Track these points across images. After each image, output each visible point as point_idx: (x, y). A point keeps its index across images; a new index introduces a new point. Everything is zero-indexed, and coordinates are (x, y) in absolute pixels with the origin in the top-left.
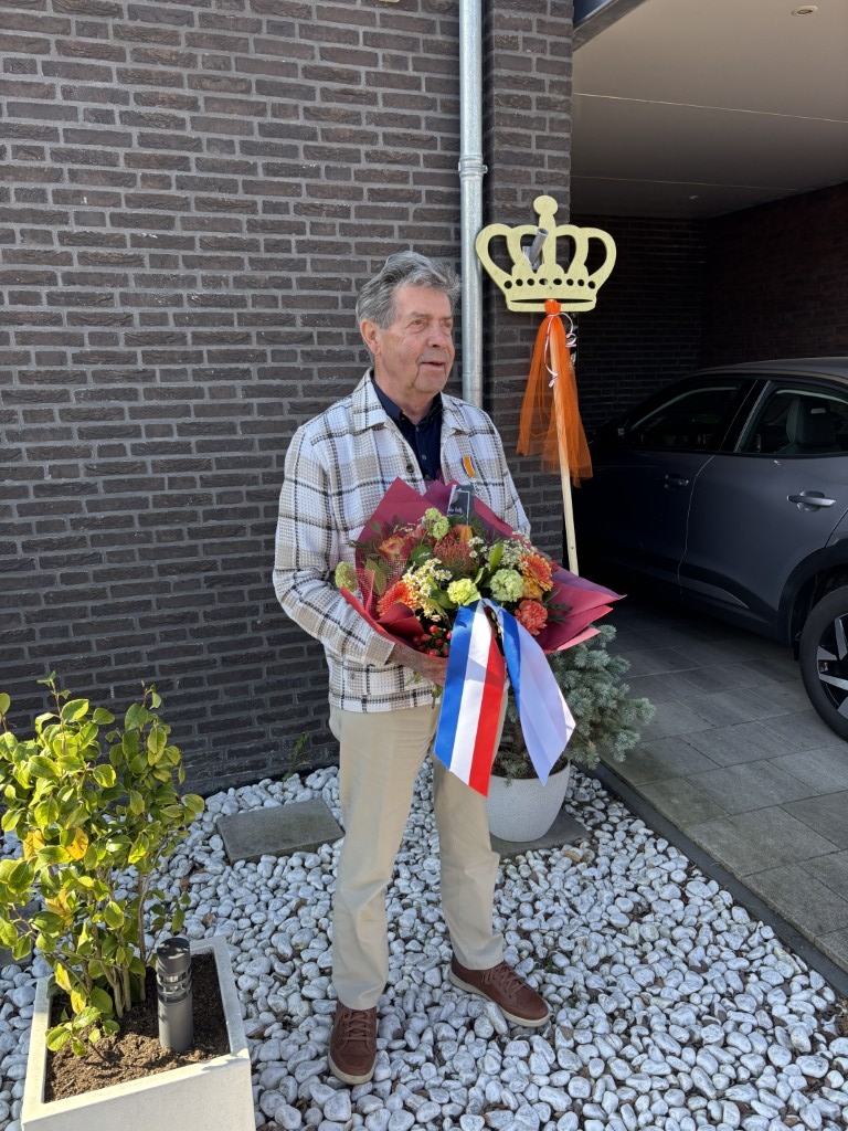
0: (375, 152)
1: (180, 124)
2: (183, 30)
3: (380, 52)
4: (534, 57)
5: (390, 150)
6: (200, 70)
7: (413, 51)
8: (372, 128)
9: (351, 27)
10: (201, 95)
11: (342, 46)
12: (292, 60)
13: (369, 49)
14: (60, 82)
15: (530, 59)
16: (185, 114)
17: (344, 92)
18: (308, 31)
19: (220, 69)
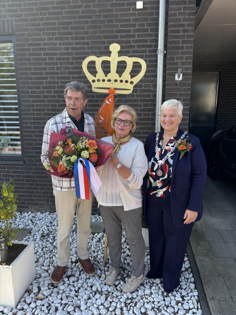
0: (134, 50)
1: (84, 49)
2: (86, 25)
3: (137, 23)
4: (182, 18)
5: (139, 49)
6: (90, 35)
7: (146, 21)
8: (134, 44)
9: (129, 18)
10: (90, 41)
11: (126, 23)
12: (113, 29)
13: (134, 23)
14: (58, 42)
15: (180, 19)
16: (86, 46)
17: (126, 35)
18: (117, 21)
19: (94, 34)
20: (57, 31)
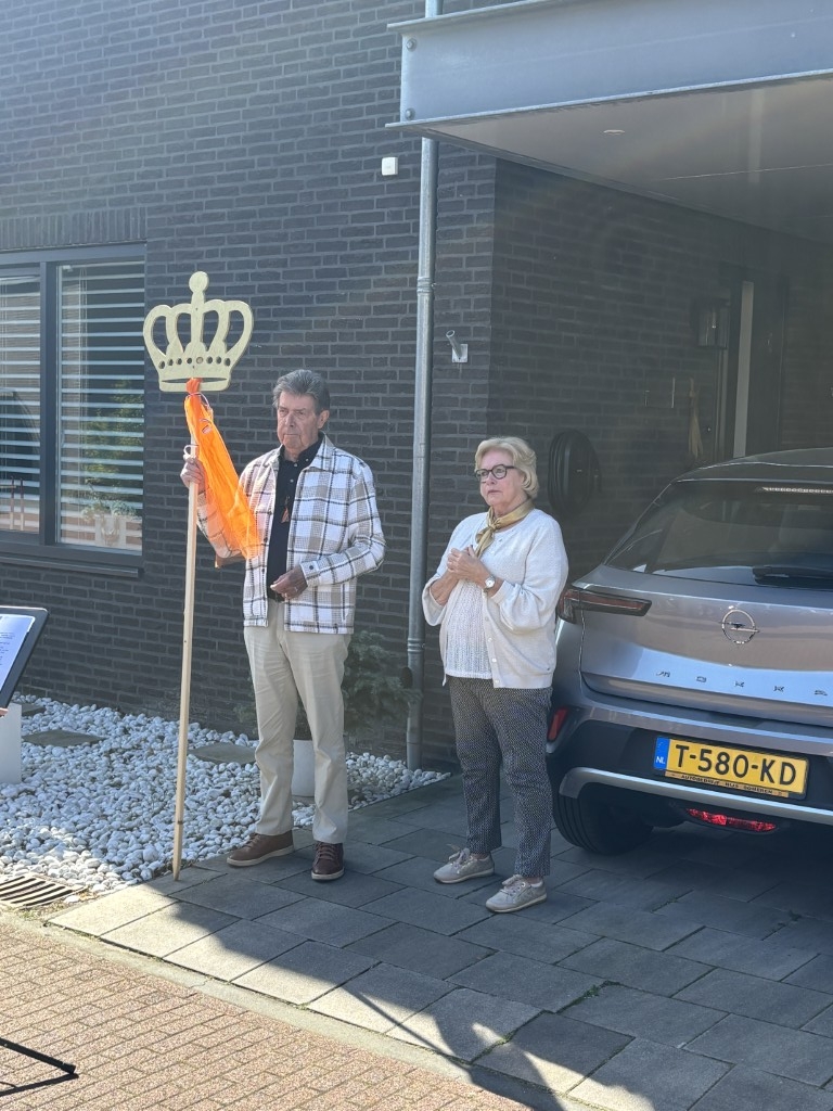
0: (380, 280)
1: (277, 276)
2: (283, 219)
3: (386, 211)
4: (465, 199)
5: (389, 277)
6: (290, 242)
7: (405, 205)
8: (379, 263)
9: (369, 198)
10: (289, 256)
11: (363, 211)
12: (335, 226)
13: (379, 210)
14: (227, 259)
15: (462, 202)
16: (280, 270)
17: (363, 242)
18: (346, 206)
19: (298, 239)
20: (226, 235)
